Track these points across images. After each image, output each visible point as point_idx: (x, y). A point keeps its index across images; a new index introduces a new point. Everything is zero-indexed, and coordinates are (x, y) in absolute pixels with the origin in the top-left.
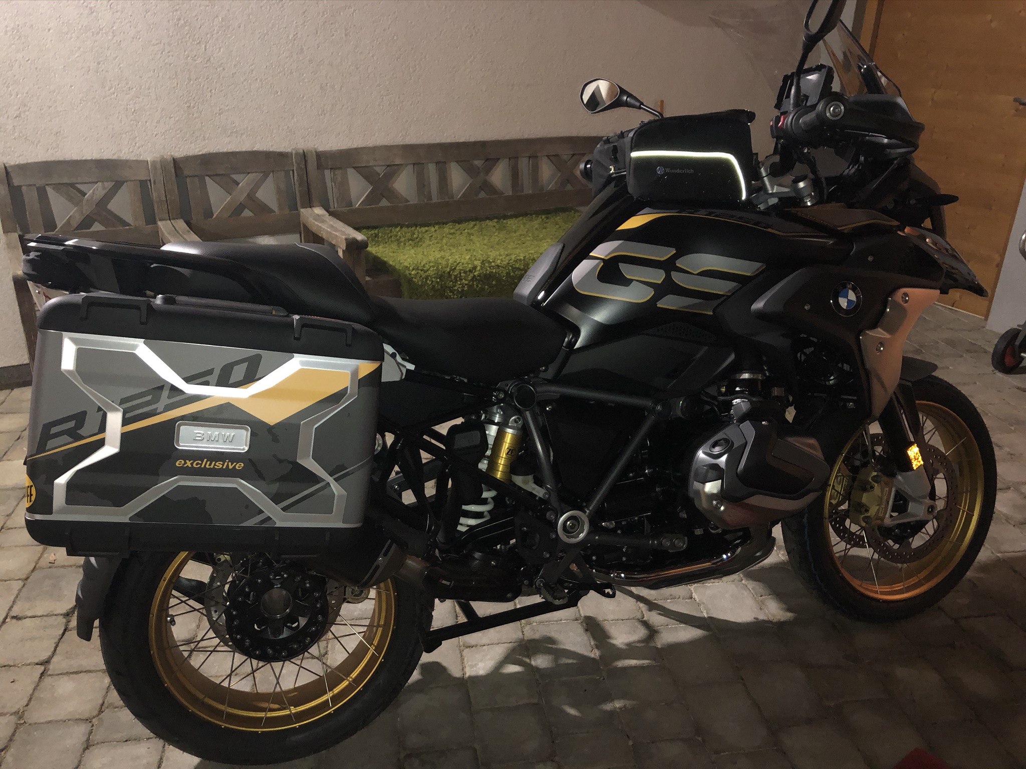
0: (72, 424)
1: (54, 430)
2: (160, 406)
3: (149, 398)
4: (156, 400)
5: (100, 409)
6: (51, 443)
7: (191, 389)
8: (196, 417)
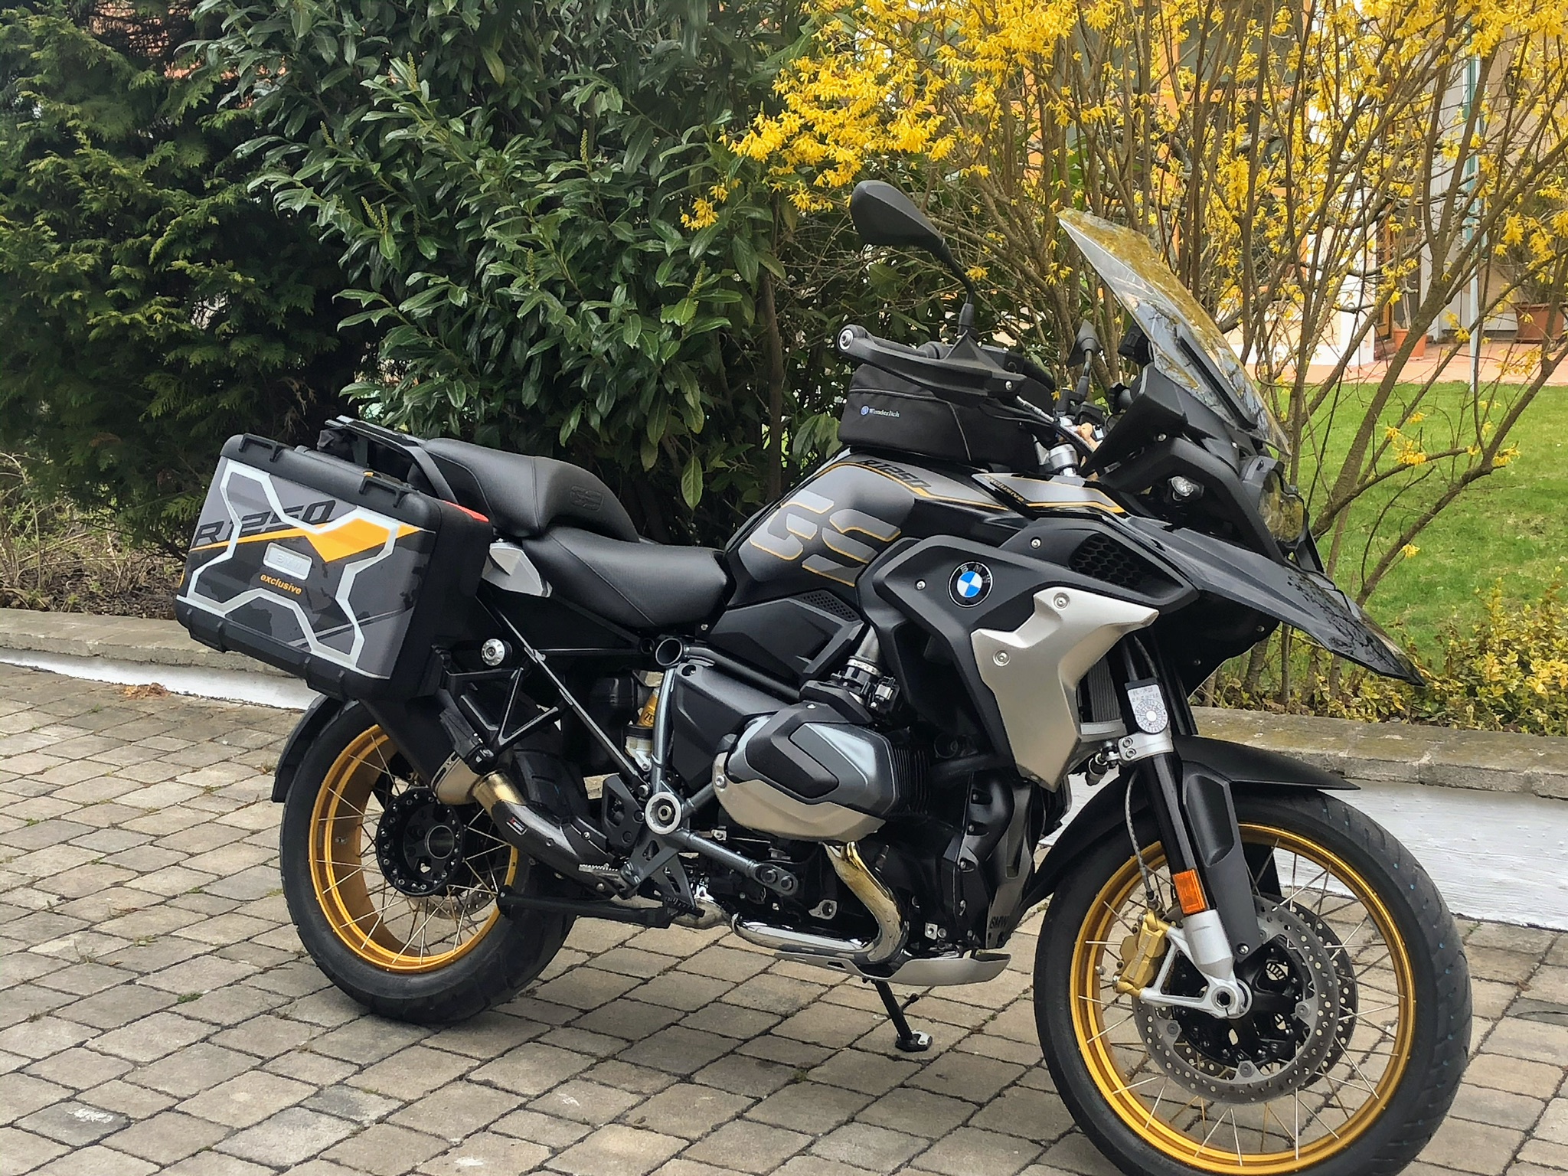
0: (214, 530)
1: (204, 532)
2: (263, 528)
3: (260, 519)
4: (263, 522)
5: (231, 521)
6: (200, 542)
7: (286, 519)
8: (282, 543)
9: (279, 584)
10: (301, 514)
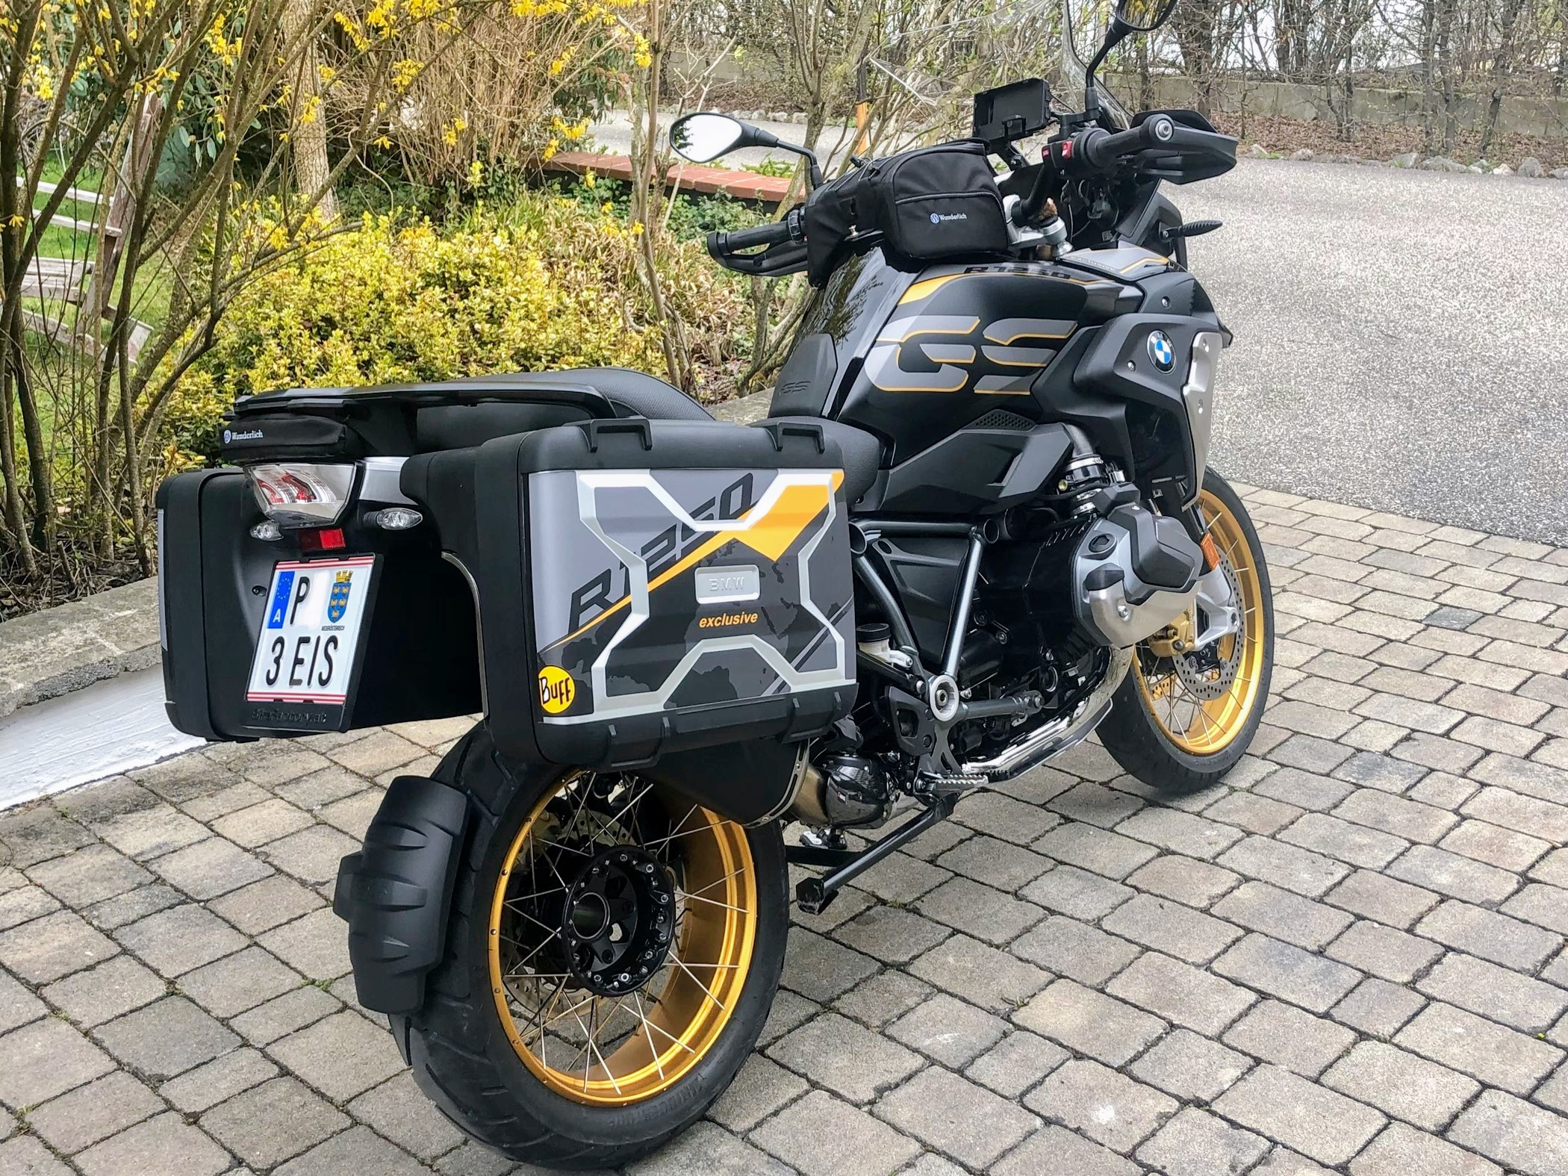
0: (598, 590)
1: (584, 599)
2: (677, 551)
3: (665, 543)
4: (672, 545)
5: (622, 565)
6: (583, 618)
7: (700, 527)
8: (710, 561)
9: (726, 621)
10: (715, 510)
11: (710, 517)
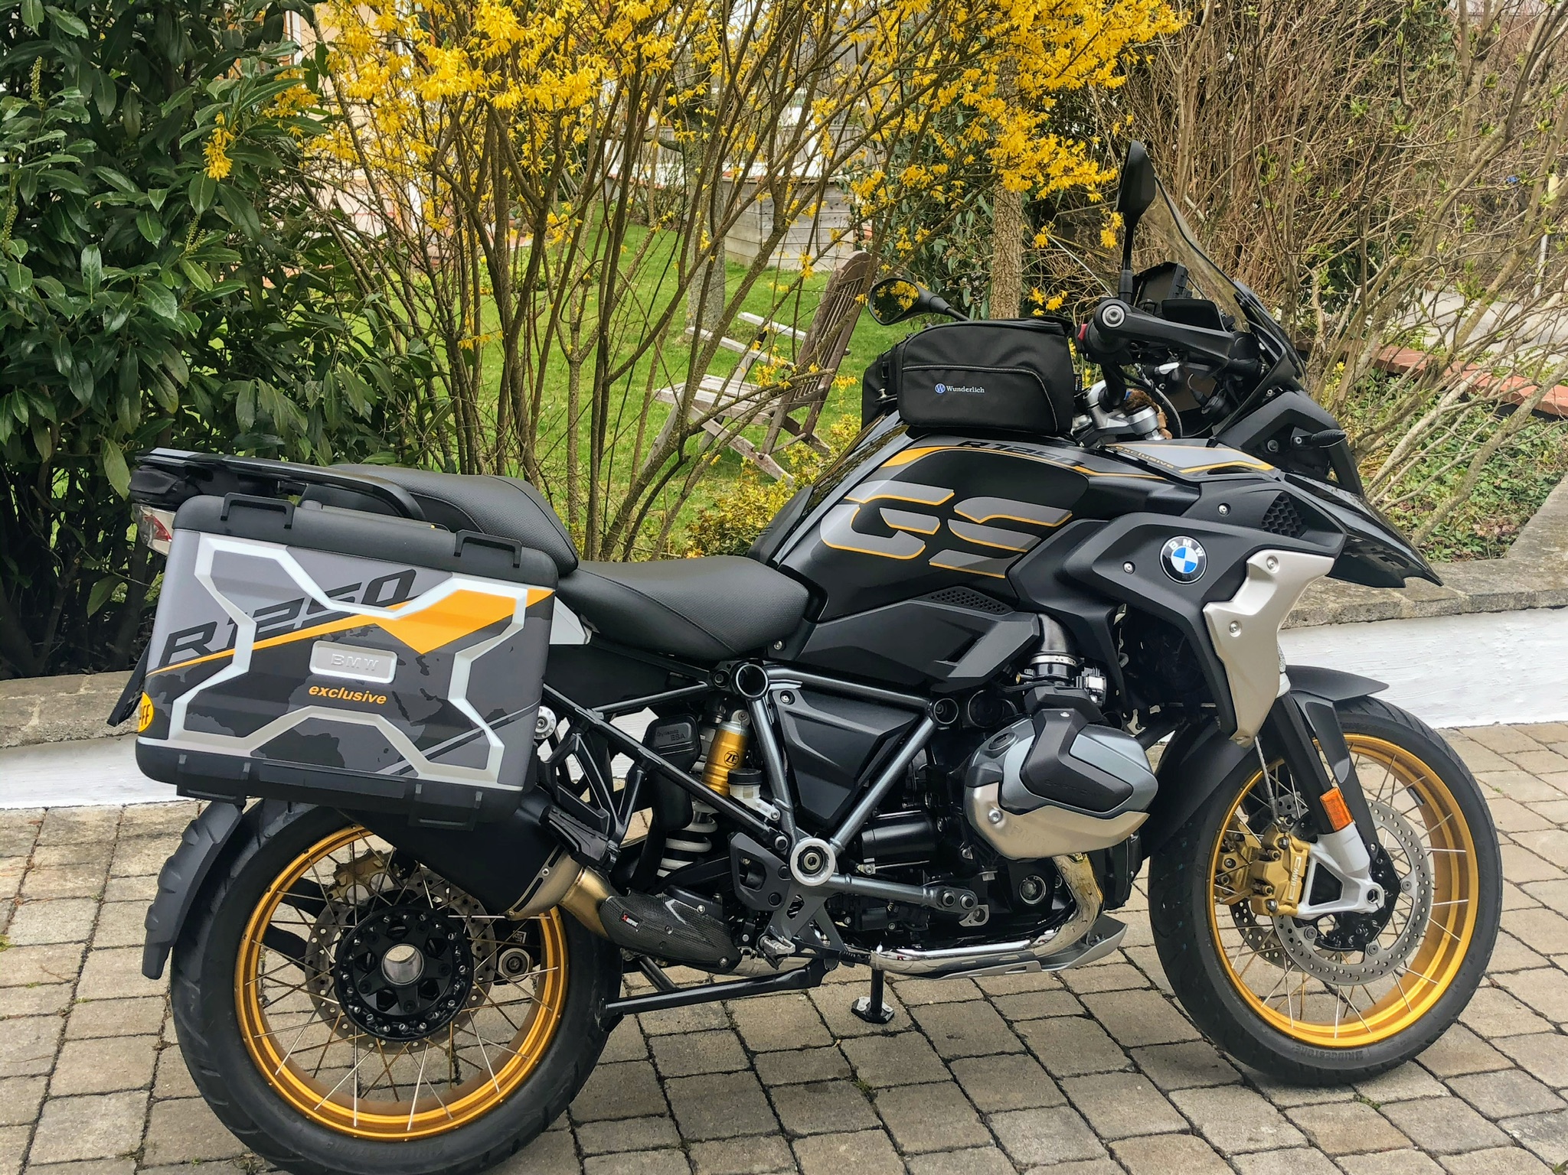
0: (199, 636)
2: (298, 622)
3: (286, 611)
4: (294, 614)
5: (231, 621)
6: (175, 657)
7: (333, 605)
8: (336, 637)
9: (343, 694)
10: (360, 594)
11: (351, 600)
